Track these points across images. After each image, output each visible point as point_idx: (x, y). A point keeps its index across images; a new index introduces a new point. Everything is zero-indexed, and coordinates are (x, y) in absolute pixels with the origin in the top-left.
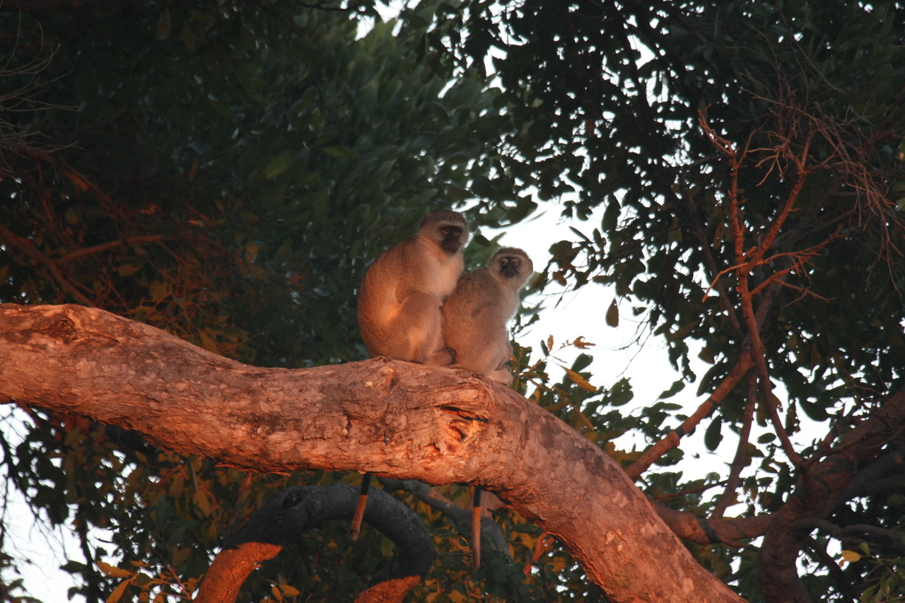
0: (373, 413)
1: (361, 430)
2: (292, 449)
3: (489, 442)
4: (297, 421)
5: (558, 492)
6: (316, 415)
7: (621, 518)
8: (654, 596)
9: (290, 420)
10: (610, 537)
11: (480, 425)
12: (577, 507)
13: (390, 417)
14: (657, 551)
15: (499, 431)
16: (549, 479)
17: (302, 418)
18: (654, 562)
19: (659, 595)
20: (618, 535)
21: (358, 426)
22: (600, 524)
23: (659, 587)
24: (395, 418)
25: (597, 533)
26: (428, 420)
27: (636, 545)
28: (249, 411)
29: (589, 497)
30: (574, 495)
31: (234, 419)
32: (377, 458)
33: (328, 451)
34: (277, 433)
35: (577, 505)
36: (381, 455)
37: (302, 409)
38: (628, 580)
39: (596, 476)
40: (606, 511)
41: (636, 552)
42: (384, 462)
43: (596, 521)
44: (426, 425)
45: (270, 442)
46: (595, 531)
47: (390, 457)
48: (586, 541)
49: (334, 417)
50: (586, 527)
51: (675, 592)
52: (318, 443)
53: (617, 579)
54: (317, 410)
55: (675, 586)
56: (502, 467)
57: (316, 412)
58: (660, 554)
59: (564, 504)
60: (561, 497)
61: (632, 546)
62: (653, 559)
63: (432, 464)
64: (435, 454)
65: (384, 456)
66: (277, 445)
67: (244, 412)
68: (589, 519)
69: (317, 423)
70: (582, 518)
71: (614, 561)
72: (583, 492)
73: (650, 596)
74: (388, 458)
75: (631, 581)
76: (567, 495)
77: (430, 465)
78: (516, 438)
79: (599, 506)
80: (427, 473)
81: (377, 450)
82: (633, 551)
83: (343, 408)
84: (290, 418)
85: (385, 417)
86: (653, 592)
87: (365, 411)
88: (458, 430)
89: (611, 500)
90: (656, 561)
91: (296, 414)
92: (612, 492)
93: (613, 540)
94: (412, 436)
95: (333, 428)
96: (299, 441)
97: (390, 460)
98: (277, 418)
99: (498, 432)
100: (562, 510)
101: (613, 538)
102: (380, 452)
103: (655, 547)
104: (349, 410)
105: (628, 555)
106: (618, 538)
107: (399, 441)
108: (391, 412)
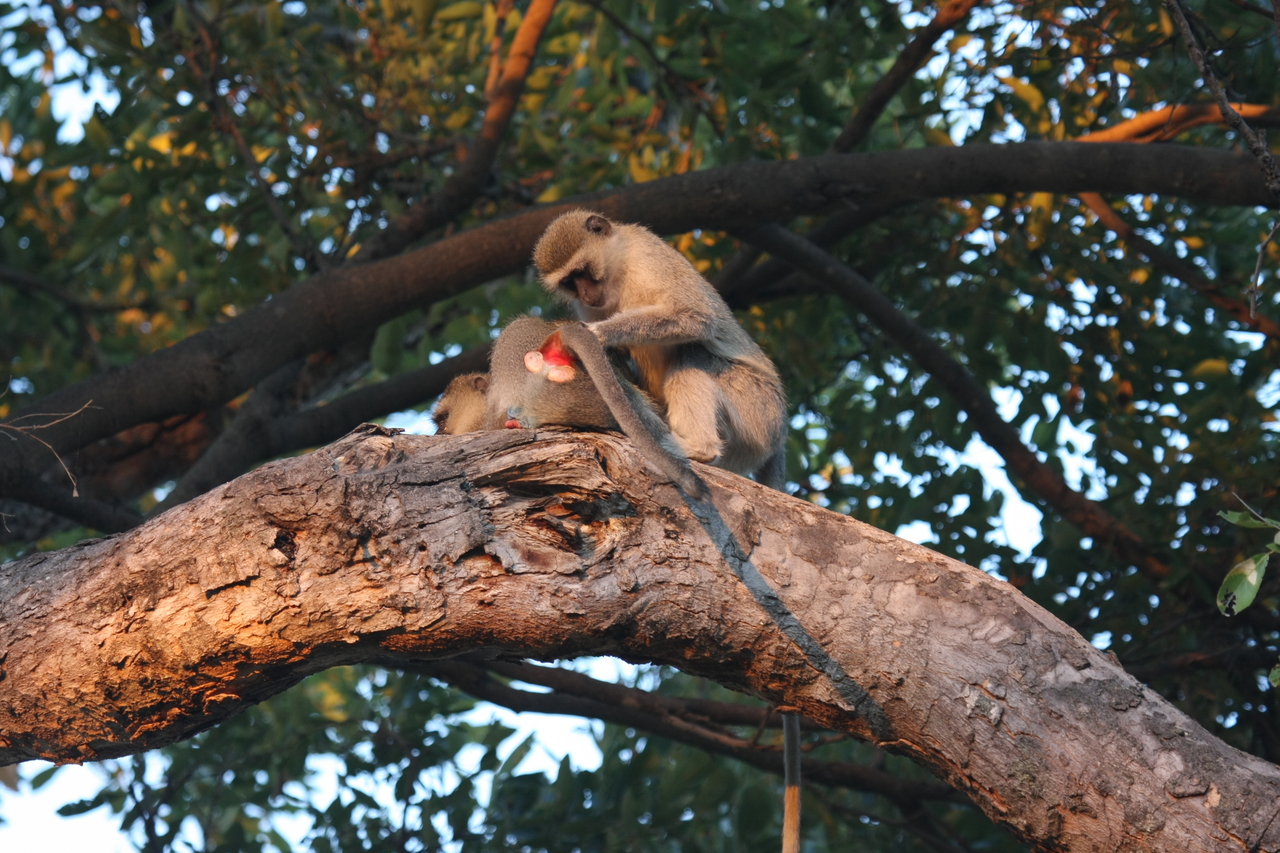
0: (321, 503)
1: (316, 550)
2: (194, 625)
3: (642, 549)
4: (186, 563)
5: (851, 639)
6: (217, 540)
7: (994, 661)
8: (1096, 797)
9: (177, 568)
10: (972, 698)
11: (625, 525)
12: (898, 661)
13: (356, 504)
14: (1084, 709)
15: (670, 527)
16: (827, 618)
17: (194, 555)
18: (1076, 728)
19: (1104, 792)
20: (986, 690)
21: (308, 543)
22: (949, 681)
23: (1099, 775)
24: (371, 503)
25: (948, 701)
26: (452, 500)
27: (1031, 701)
28: (112, 583)
29: (921, 636)
30: (888, 639)
31: (95, 613)
32: (365, 598)
33: (262, 606)
34: (163, 602)
35: (897, 656)
36: (370, 591)
37: (192, 539)
38: (1034, 779)
39: (942, 601)
40: (961, 655)
41: (1033, 715)
42: (383, 605)
43: (941, 678)
44: (451, 512)
45: (154, 625)
46: (944, 698)
47: (391, 590)
48: (938, 727)
49: (248, 533)
50: (926, 697)
51: (1136, 780)
52: (238, 597)
53: (1016, 784)
54: (217, 530)
55: (1134, 767)
56: (688, 595)
57: (216, 536)
58: (1091, 712)
59: (870, 662)
60: (861, 648)
61: (1021, 705)
62: (1074, 723)
63: (492, 592)
64: (495, 572)
65: (377, 592)
66: (167, 626)
67: (106, 590)
68: (926, 678)
69: (223, 555)
70: (913, 679)
71: (995, 746)
72: (908, 631)
73: (1088, 799)
74: (388, 594)
75: (1040, 778)
76: (873, 642)
77: (488, 595)
78: (717, 540)
79: (944, 649)
80: (489, 612)
81: (357, 582)
82: (1025, 714)
83: (260, 507)
84: (176, 563)
85: (349, 504)
86: (1091, 790)
87: (304, 504)
88: (549, 526)
89: (971, 634)
90: (1081, 725)
91: (184, 554)
92: (976, 622)
93: (978, 701)
94: (424, 537)
95: (252, 555)
96: (201, 604)
97: (393, 597)
98: (154, 573)
99: (666, 531)
100: (871, 674)
101: (976, 698)
102: (366, 583)
103: (1077, 702)
104: (273, 511)
105: (1015, 724)
106: (987, 696)
107: (394, 551)
108: (357, 494)
